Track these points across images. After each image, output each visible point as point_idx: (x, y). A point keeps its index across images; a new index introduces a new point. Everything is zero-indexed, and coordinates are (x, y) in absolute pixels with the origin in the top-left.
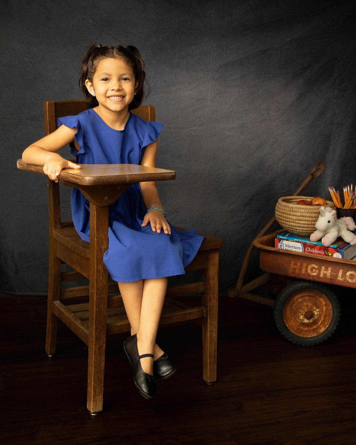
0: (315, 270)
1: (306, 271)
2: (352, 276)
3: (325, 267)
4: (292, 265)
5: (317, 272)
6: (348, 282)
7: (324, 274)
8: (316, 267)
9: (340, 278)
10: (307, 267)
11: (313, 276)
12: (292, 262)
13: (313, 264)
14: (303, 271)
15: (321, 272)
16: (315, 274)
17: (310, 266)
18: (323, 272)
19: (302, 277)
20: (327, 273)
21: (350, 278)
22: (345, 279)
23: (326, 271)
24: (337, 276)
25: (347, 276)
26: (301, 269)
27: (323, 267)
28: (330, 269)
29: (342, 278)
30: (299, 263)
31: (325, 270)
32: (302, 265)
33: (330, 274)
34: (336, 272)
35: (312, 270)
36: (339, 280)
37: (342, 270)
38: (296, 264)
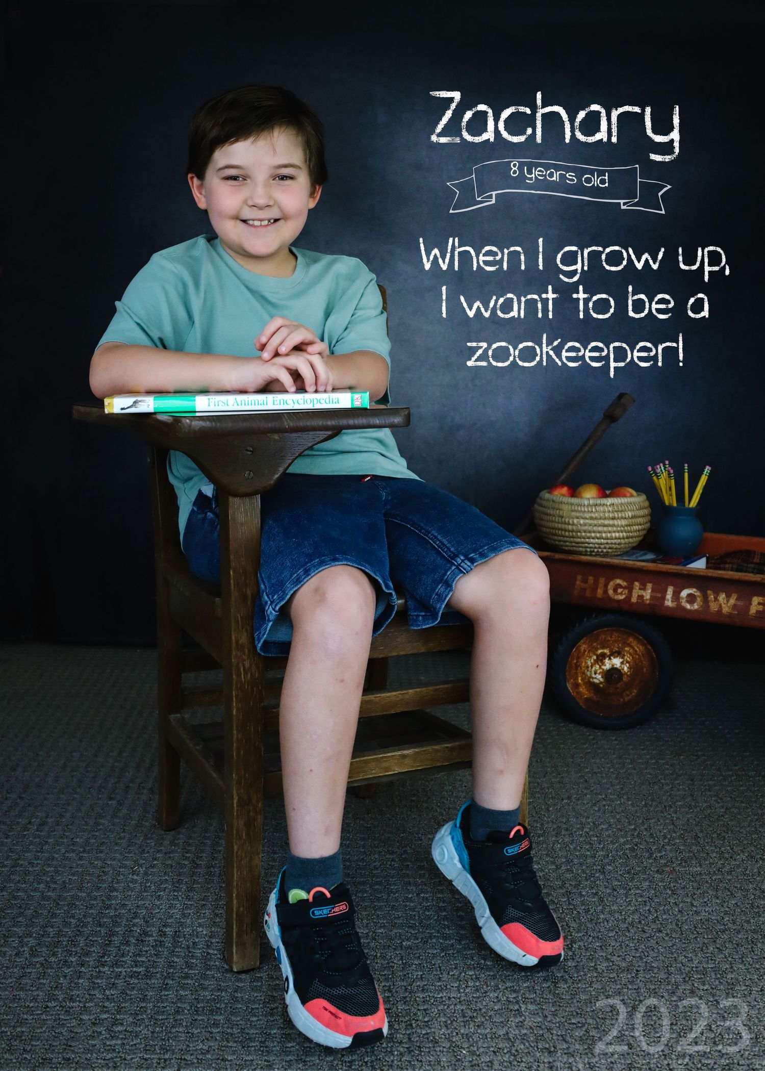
0: (622, 590)
1: (606, 592)
2: (691, 599)
3: (641, 584)
4: (578, 583)
5: (625, 594)
6: (684, 609)
7: (638, 596)
8: (624, 584)
9: (669, 603)
10: (606, 586)
11: (619, 601)
12: (579, 577)
13: (617, 578)
14: (600, 592)
15: (634, 594)
16: (621, 597)
17: (611, 584)
18: (636, 592)
19: (598, 604)
20: (644, 594)
21: (688, 602)
22: (679, 604)
23: (642, 591)
24: (664, 598)
25: (683, 599)
26: (595, 590)
27: (637, 584)
28: (649, 586)
29: (672, 601)
30: (591, 578)
31: (640, 589)
32: (596, 581)
33: (651, 596)
34: (660, 592)
35: (615, 590)
36: (668, 607)
37: (672, 587)
38: (585, 581)
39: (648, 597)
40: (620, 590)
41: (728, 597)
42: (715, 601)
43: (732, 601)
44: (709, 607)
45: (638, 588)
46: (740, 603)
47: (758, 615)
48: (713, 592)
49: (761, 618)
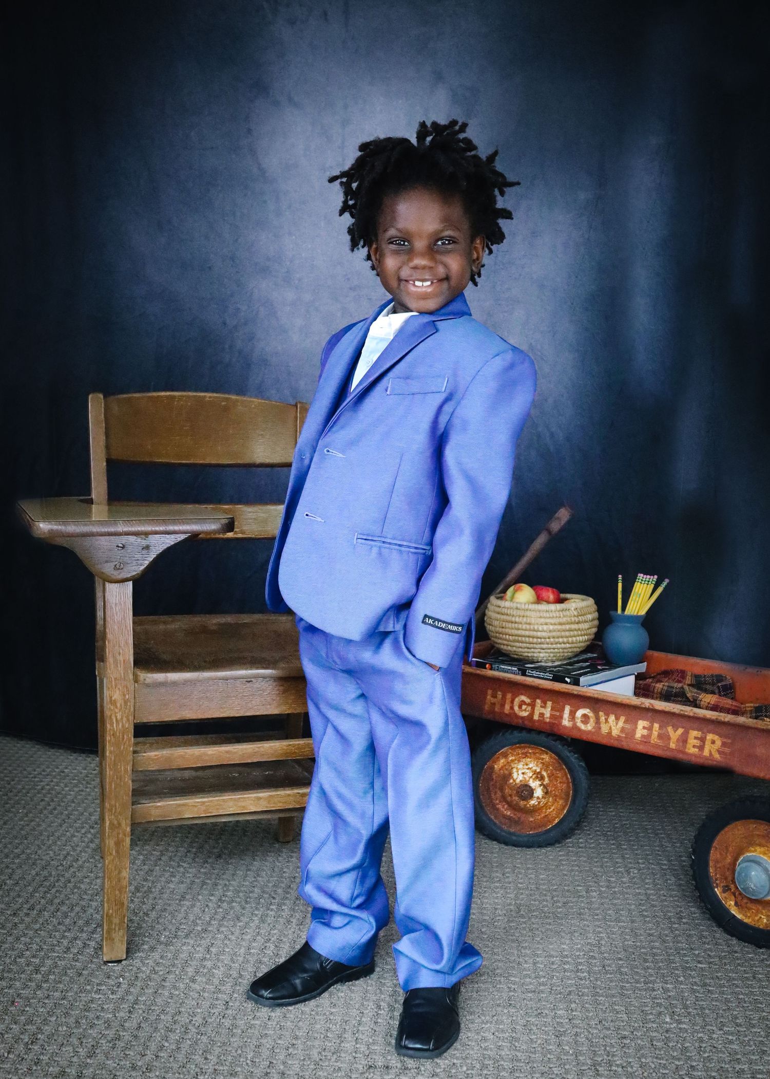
0: (526, 706)
1: (512, 708)
2: (585, 719)
3: (542, 702)
4: (489, 697)
5: (528, 711)
6: (579, 729)
7: (540, 713)
8: (528, 700)
10: (512, 702)
11: (523, 718)
12: (490, 692)
13: (522, 694)
14: (507, 707)
15: (536, 711)
16: (525, 714)
17: (517, 700)
18: (538, 710)
19: (506, 720)
20: (545, 712)
21: (582, 722)
22: (575, 724)
23: (543, 709)
24: (561, 717)
25: (578, 718)
26: (503, 705)
27: (538, 701)
28: (549, 704)
29: (569, 721)
30: (499, 693)
31: (541, 707)
32: (504, 697)
33: (551, 715)
34: (558, 711)
35: (520, 707)
36: (565, 727)
37: (569, 707)
38: (494, 696)
39: (548, 715)
40: (524, 707)
41: (617, 719)
42: (606, 723)
43: (621, 723)
44: (600, 728)
45: (539, 706)
46: (628, 726)
47: (643, 739)
48: (604, 714)
49: (646, 742)
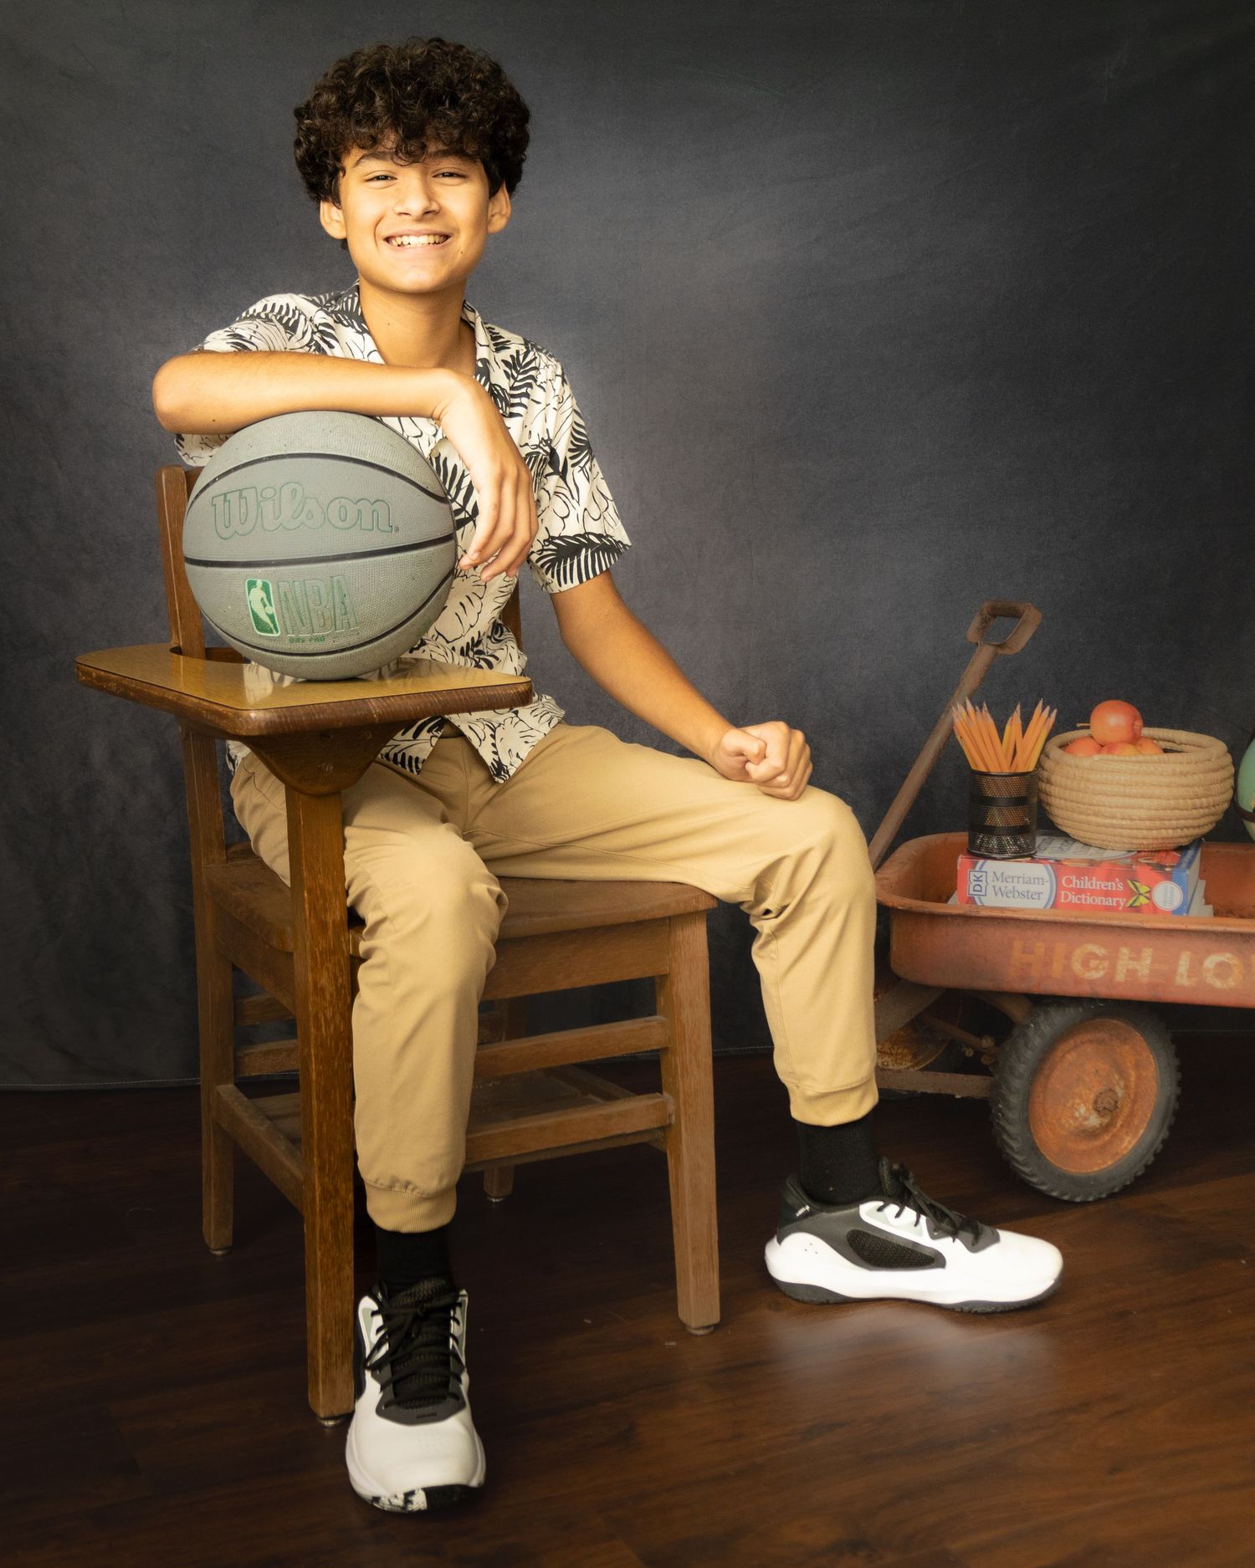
0: (1097, 962)
1: (1067, 967)
2: (1222, 970)
3: (1132, 950)
4: (1016, 954)
5: (1103, 969)
6: (1210, 989)
7: (1128, 970)
8: (1099, 951)
9: (1183, 979)
10: (1066, 957)
11: (1092, 982)
12: (1017, 944)
13: (1087, 941)
14: (1056, 968)
15: (1119, 968)
16: (1097, 974)
17: (1076, 952)
18: (1124, 964)
19: (1056, 988)
20: (1138, 967)
21: (1217, 976)
22: (1202, 980)
23: (1135, 963)
24: (1174, 972)
25: (1208, 971)
26: (1048, 964)
27: (1125, 951)
28: (1148, 952)
29: (1190, 976)
30: (1039, 943)
31: (1131, 959)
32: (1049, 949)
33: (1152, 970)
34: (1166, 962)
35: (1086, 963)
36: (1182, 987)
37: (1188, 953)
38: (1029, 949)
39: (1146, 971)
40: (1093, 963)
45: (1126, 958)
